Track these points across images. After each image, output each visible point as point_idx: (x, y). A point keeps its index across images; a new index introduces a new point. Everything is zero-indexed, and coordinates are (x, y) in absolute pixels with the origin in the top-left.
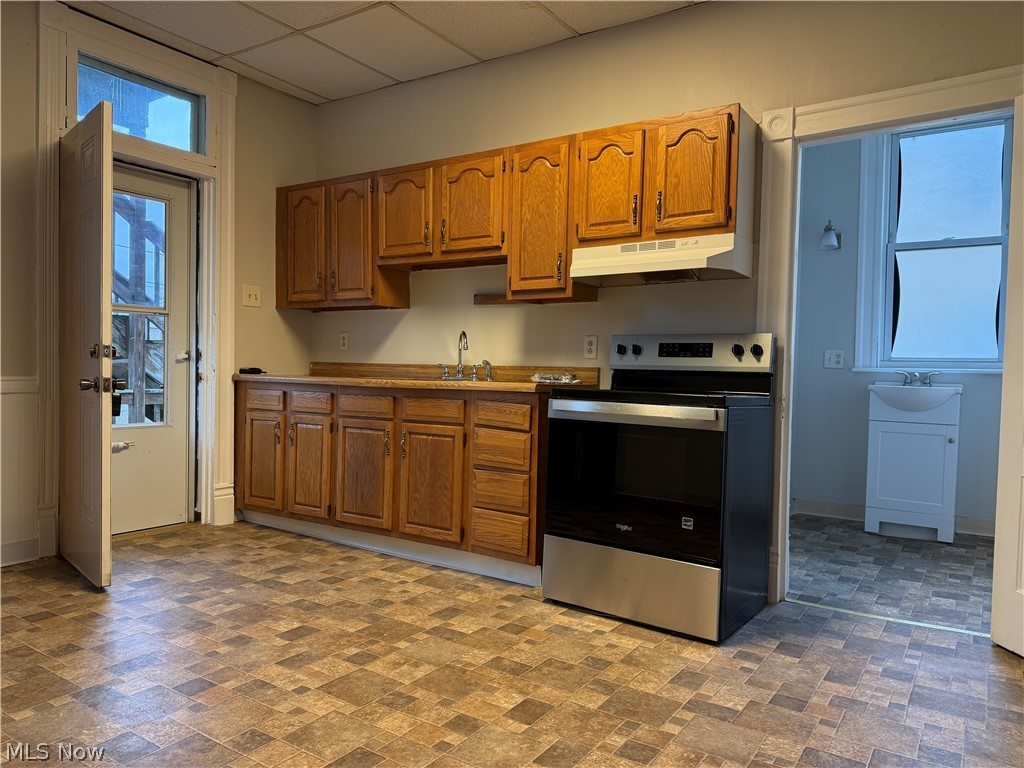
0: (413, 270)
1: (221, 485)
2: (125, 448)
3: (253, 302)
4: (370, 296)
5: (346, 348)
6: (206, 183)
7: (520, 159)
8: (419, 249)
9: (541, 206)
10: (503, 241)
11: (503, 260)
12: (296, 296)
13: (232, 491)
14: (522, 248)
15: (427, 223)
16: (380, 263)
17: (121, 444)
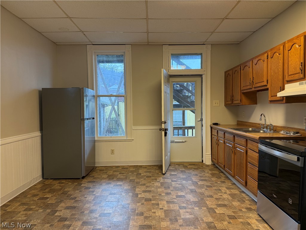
0: (257, 92)
1: (208, 154)
2: (185, 142)
3: (216, 105)
4: (240, 102)
5: (244, 117)
6: (203, 75)
7: (271, 54)
8: (249, 87)
9: (276, 70)
10: (267, 83)
11: (267, 89)
12: (227, 102)
13: (211, 156)
14: (271, 85)
15: (250, 78)
16: (242, 92)
17: (184, 141)
